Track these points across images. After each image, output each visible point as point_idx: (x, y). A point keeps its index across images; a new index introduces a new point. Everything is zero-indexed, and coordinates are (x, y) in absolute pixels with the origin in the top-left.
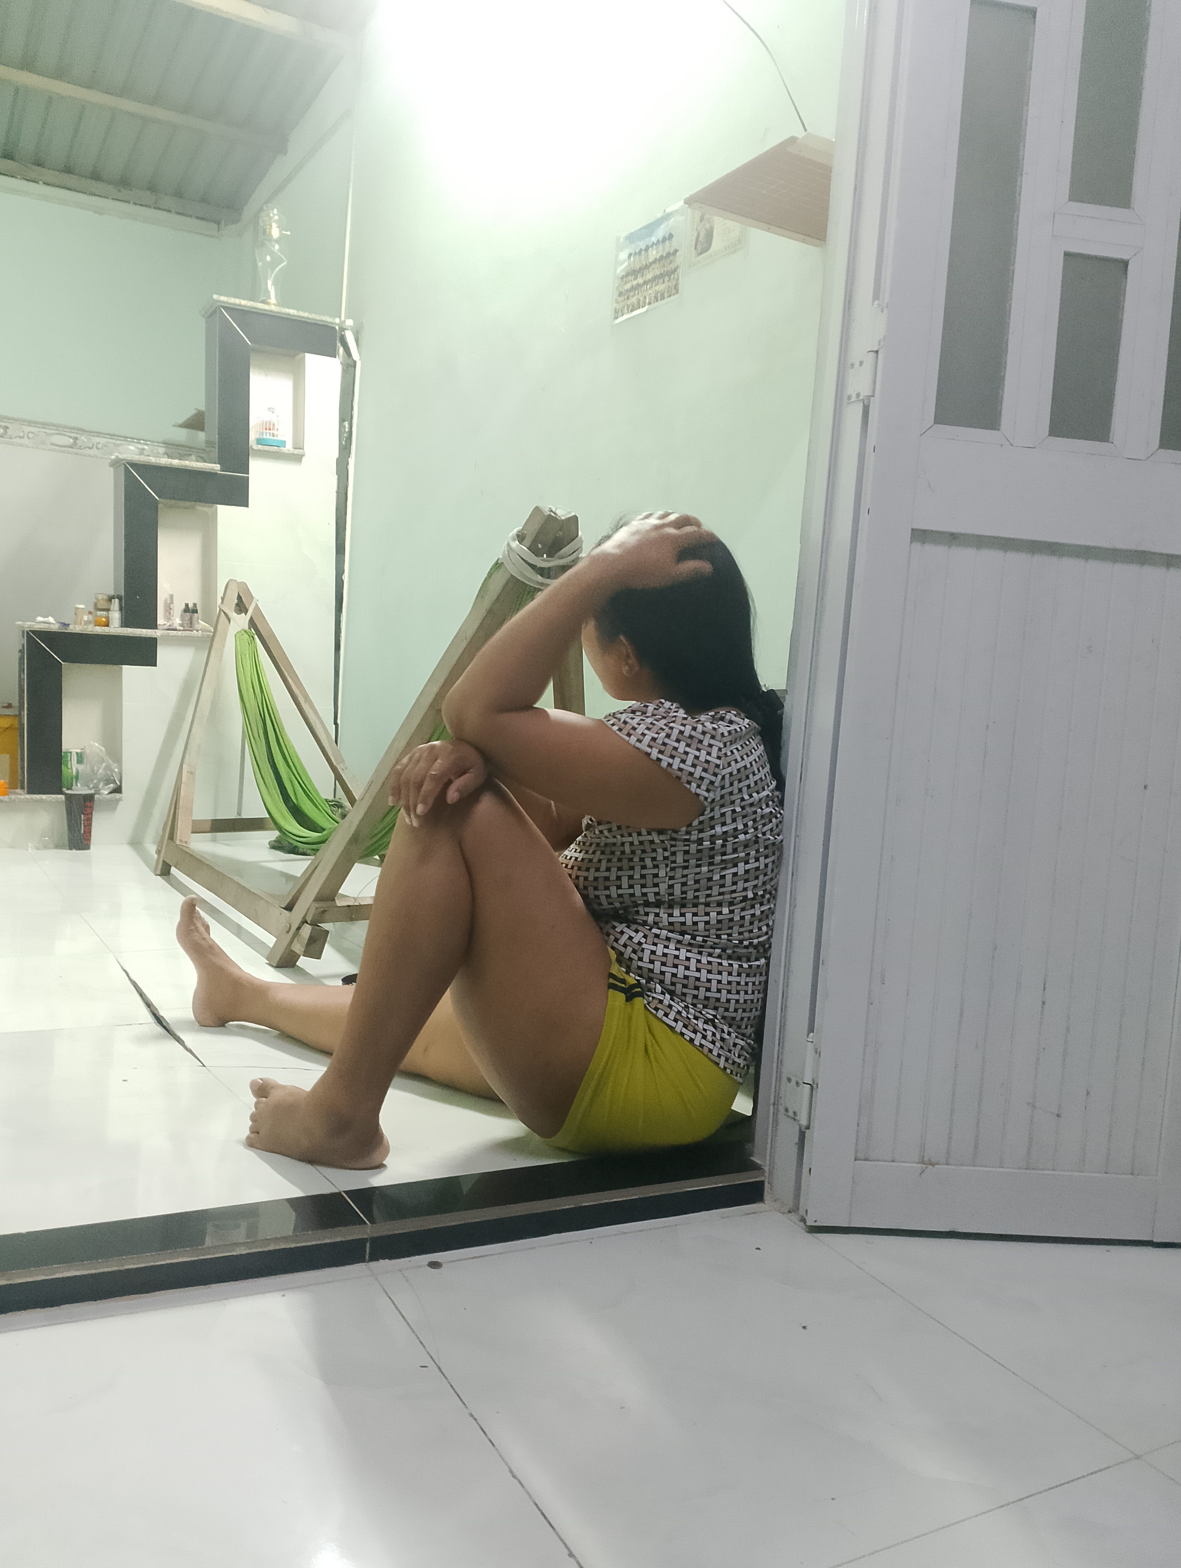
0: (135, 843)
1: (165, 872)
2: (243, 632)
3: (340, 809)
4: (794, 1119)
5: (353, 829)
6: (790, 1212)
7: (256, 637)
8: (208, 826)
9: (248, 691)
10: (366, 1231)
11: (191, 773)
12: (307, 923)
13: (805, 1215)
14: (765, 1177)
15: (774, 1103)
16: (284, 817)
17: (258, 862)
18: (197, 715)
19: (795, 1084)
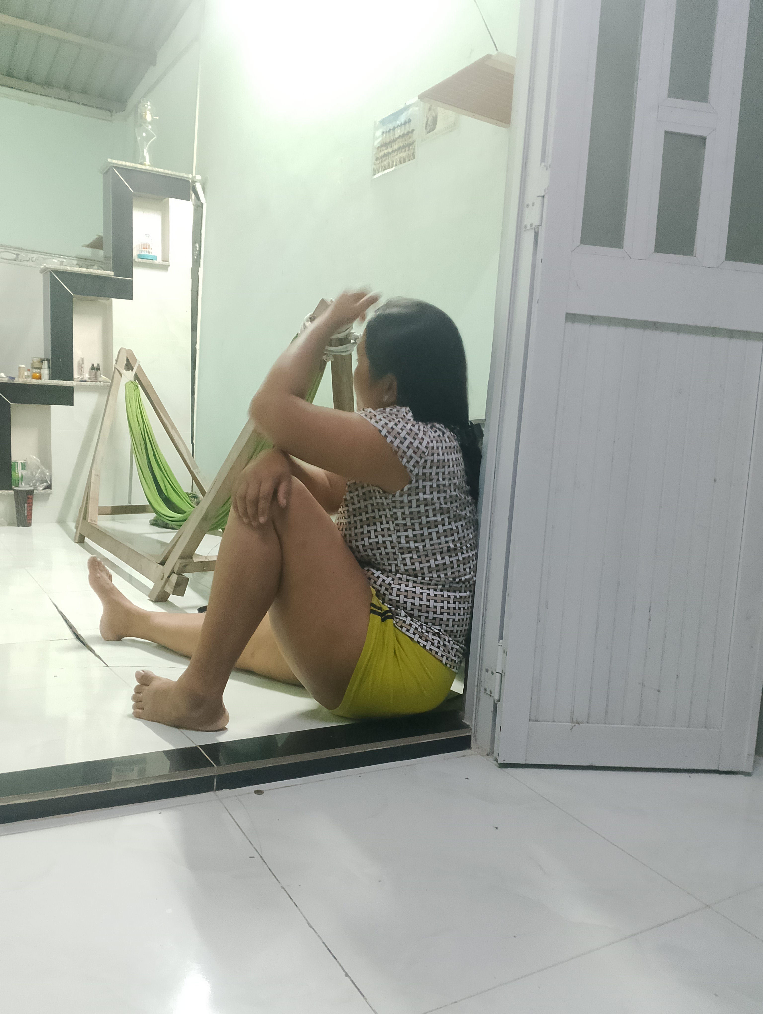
0: (61, 522)
1: (81, 540)
2: (130, 383)
3: (196, 499)
4: (491, 696)
5: (204, 512)
6: (487, 755)
7: (139, 386)
8: (109, 511)
9: (134, 422)
10: (214, 771)
11: (98, 475)
12: (174, 573)
13: (497, 757)
14: (472, 733)
15: (478, 685)
16: (159, 504)
17: (142, 534)
18: (101, 437)
19: (491, 673)
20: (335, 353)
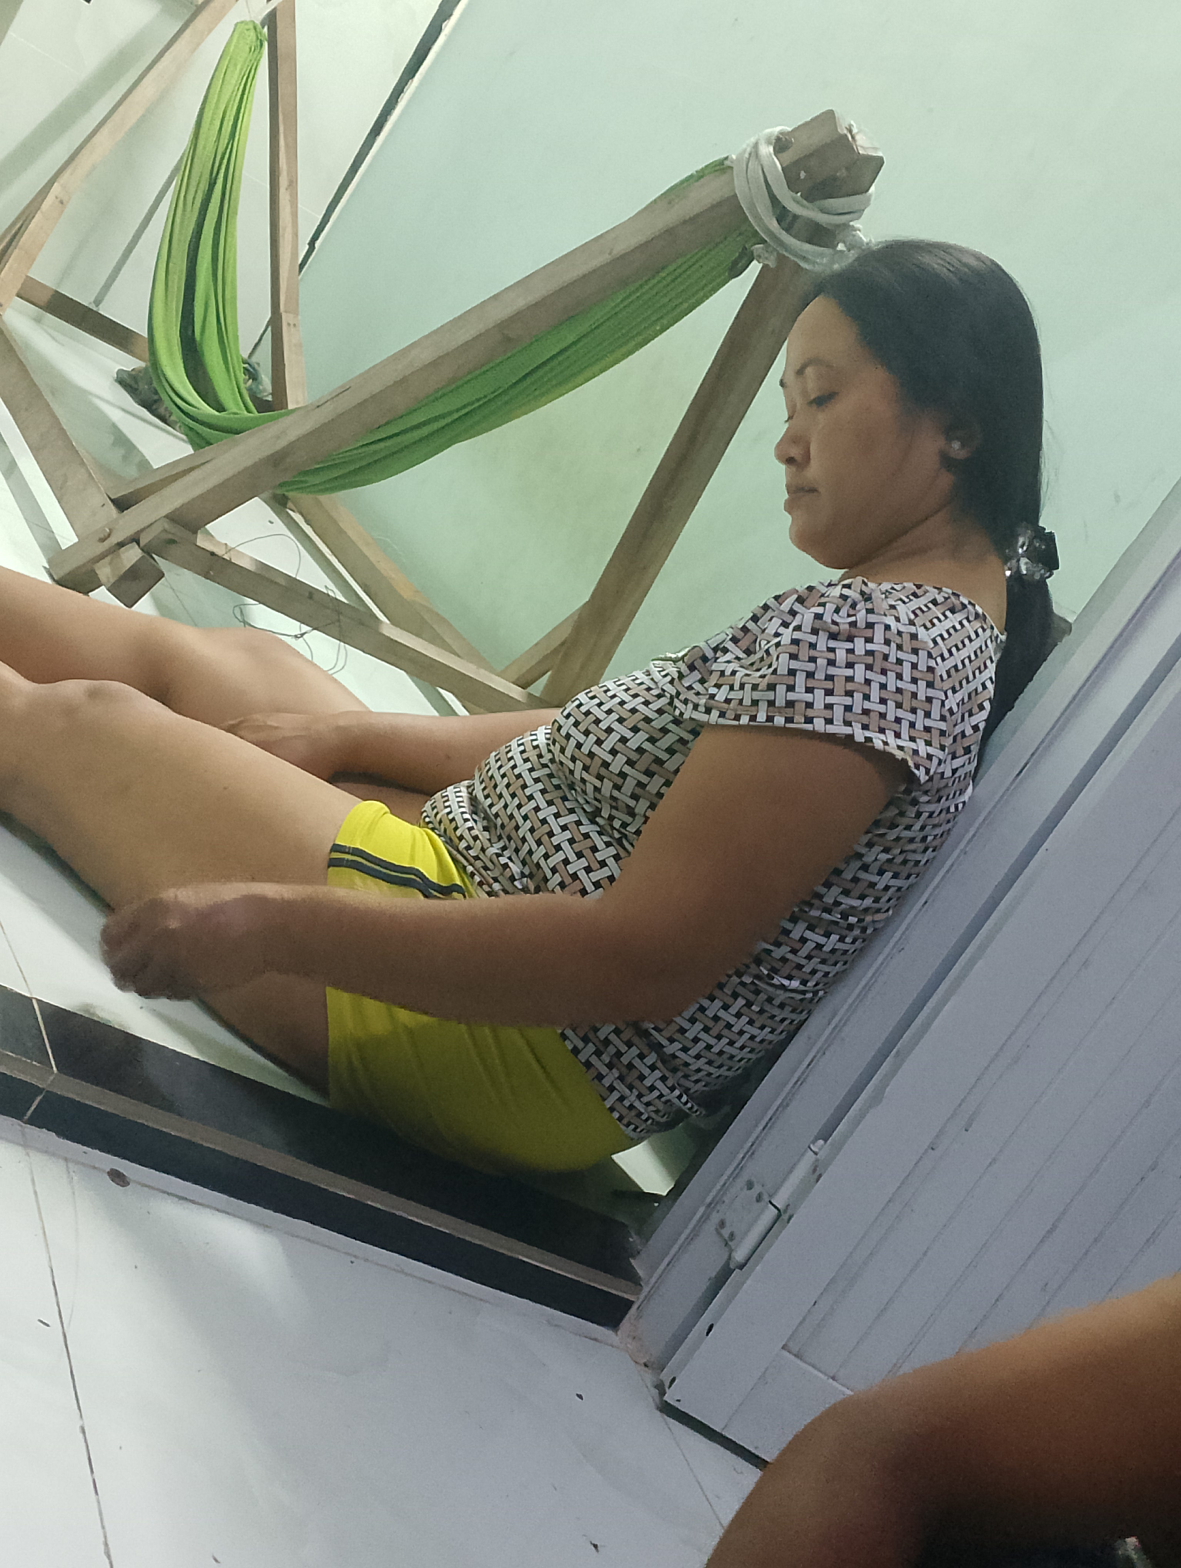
2: (251, 26)
3: (251, 381)
4: (726, 1244)
6: (646, 1365)
7: (266, 44)
8: (45, 298)
9: (211, 123)
10: (45, 1077)
11: (62, 202)
12: (138, 544)
13: (667, 1384)
14: (638, 1300)
15: (710, 1204)
16: (171, 354)
17: (91, 394)
18: (116, 117)
19: (755, 1196)
20: (790, 253)
